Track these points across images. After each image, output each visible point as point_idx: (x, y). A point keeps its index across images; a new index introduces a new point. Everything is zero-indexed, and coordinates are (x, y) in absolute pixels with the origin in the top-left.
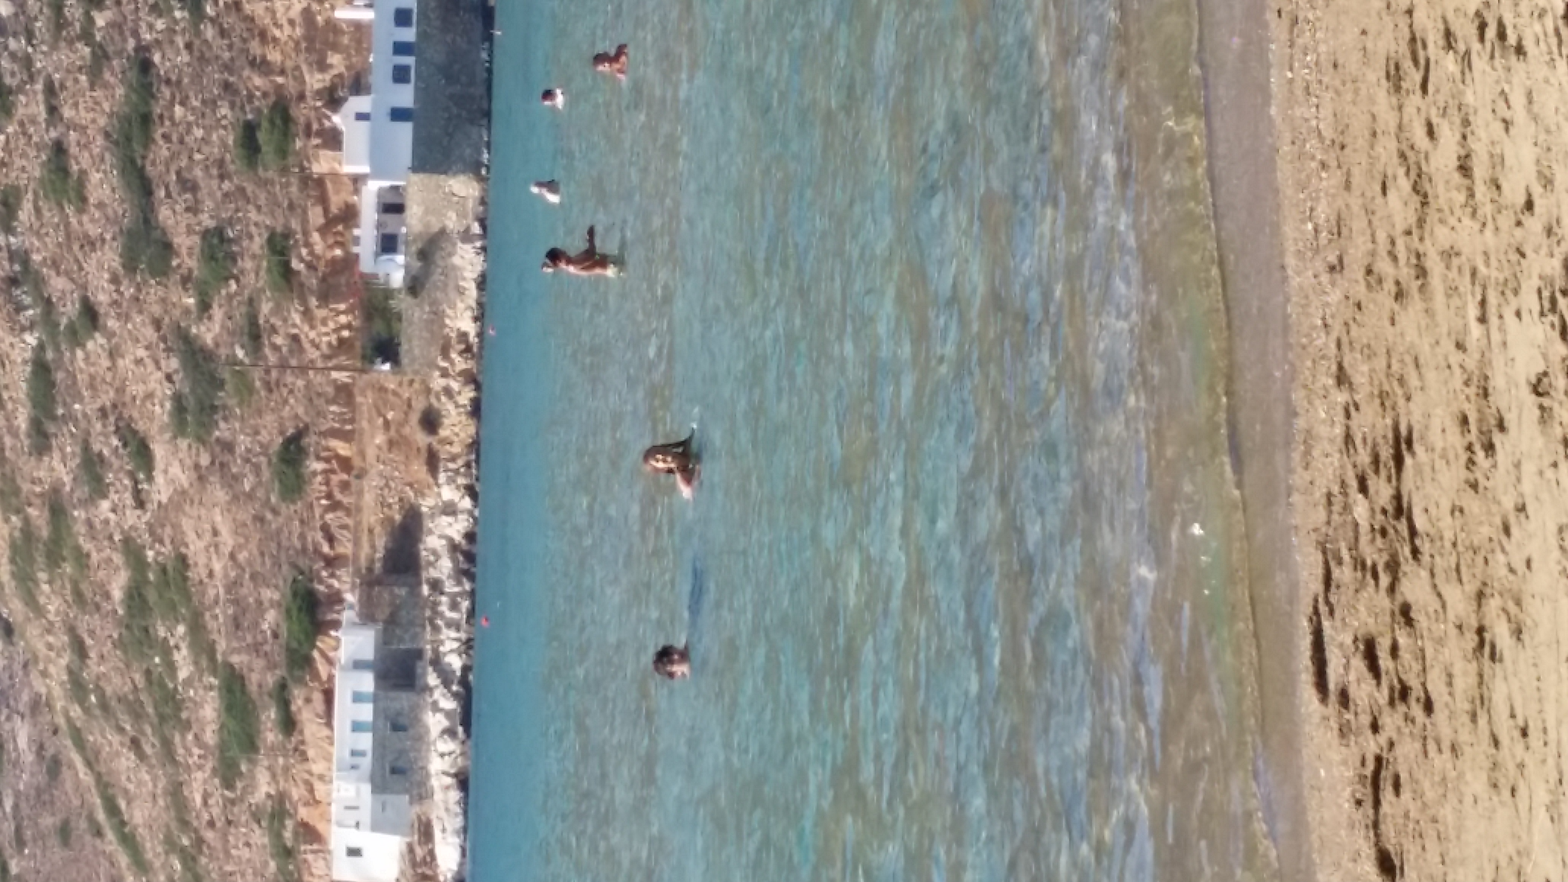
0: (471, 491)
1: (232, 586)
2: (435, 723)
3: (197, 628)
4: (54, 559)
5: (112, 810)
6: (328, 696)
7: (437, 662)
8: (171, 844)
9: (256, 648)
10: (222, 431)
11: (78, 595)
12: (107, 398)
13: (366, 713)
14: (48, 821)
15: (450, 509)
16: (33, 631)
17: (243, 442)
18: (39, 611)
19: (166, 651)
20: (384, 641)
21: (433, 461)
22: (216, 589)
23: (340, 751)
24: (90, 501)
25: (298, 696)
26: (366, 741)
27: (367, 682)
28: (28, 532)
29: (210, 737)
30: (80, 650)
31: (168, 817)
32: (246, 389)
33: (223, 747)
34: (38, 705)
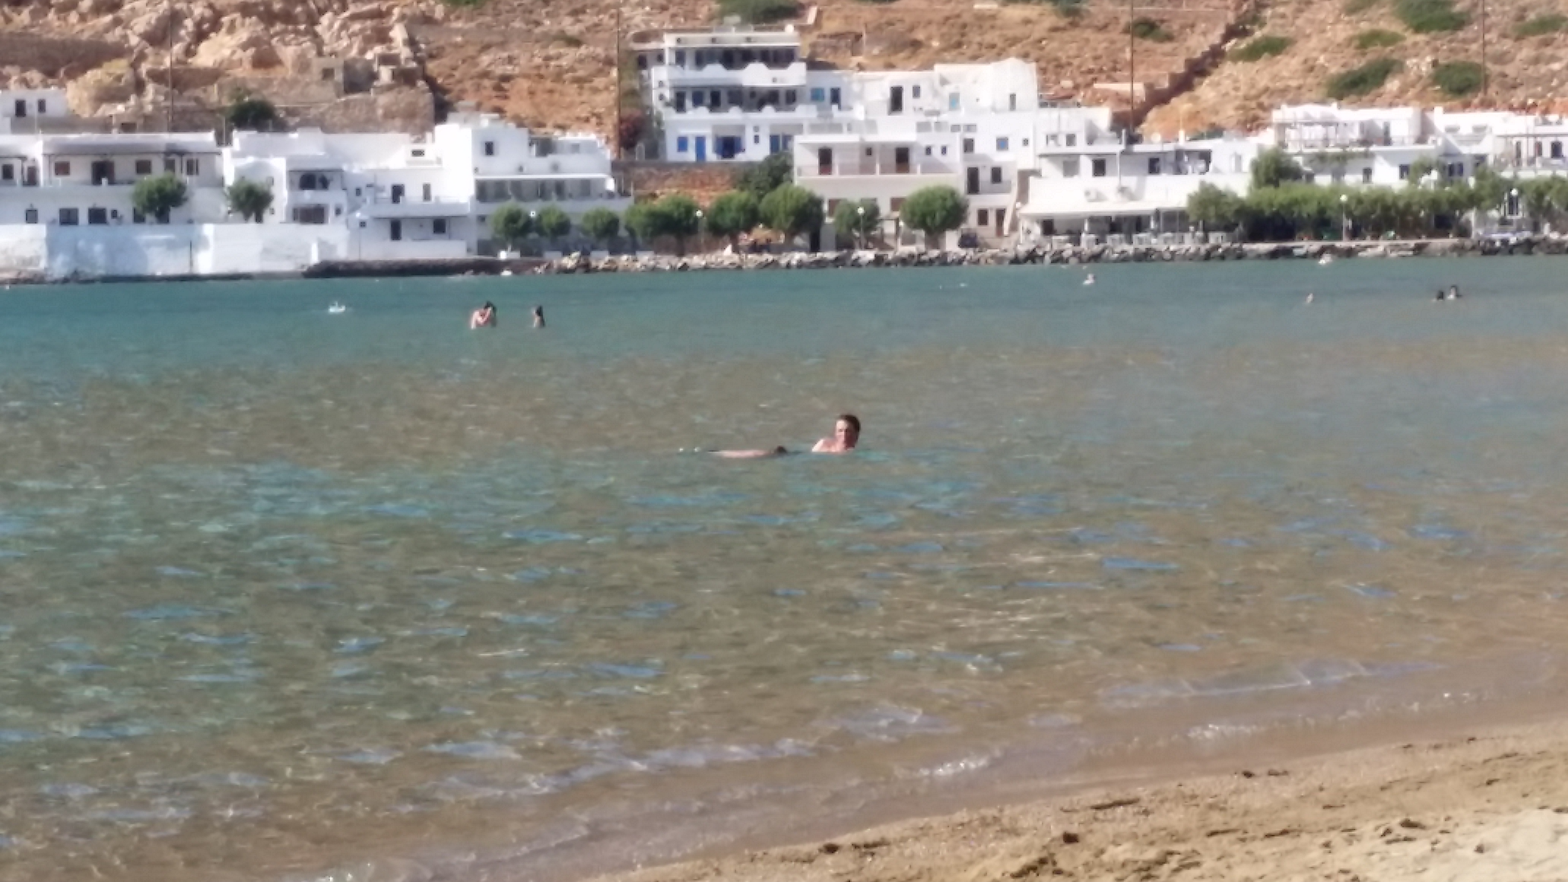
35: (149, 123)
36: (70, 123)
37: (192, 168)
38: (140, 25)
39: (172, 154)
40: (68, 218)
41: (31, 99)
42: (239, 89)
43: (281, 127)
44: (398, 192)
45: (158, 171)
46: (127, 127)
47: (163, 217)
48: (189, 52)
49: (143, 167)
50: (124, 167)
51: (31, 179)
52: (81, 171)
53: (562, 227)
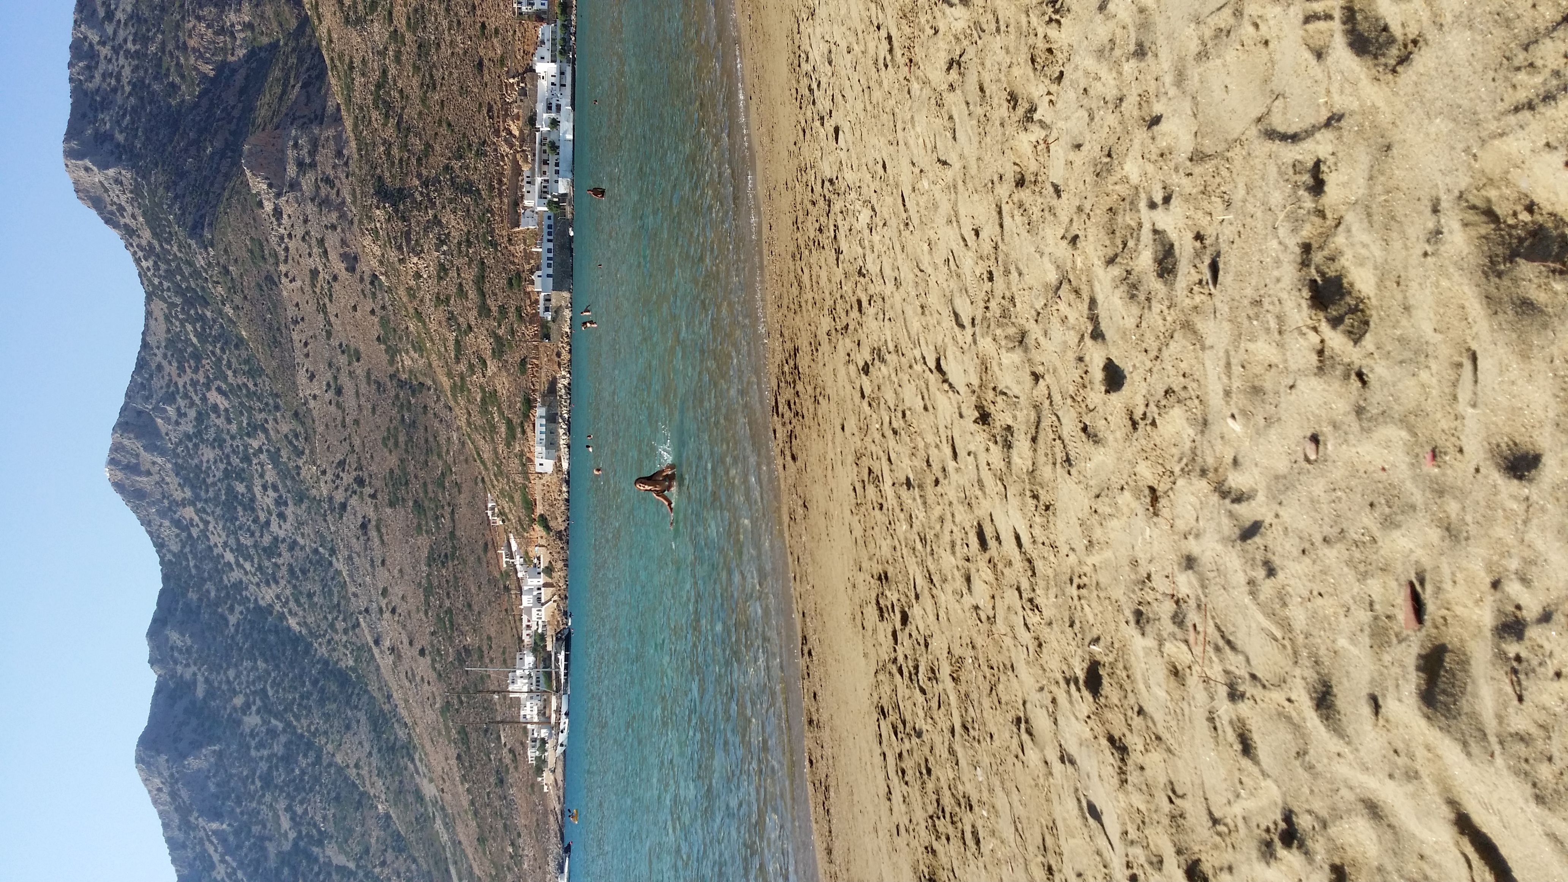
0: (569, 372)
1: (508, 397)
2: (561, 431)
3: (499, 408)
4: (462, 391)
5: (479, 455)
6: (534, 425)
7: (561, 416)
8: (494, 463)
9: (515, 413)
10: (505, 357)
11: (469, 400)
12: (475, 349)
13: (544, 429)
14: (462, 458)
15: (564, 377)
16: (457, 409)
17: (510, 360)
18: (459, 404)
19: (492, 414)
20: (547, 411)
21: (559, 365)
22: (504, 398)
23: (537, 439)
24: (471, 376)
25: (526, 425)
26: (544, 436)
27: (544, 421)
28: (455, 383)
29: (503, 436)
30: (469, 414)
31: (493, 456)
32: (511, 347)
33: (507, 438)
34: (459, 428)
35: (533, 149)
36: (532, 170)
37: (545, 139)
38: (508, 150)
39: (542, 144)
40: (557, 172)
41: (526, 180)
42: (525, 124)
43: (535, 114)
44: (553, 84)
45: (546, 148)
46: (534, 155)
47: (558, 147)
48: (515, 137)
49: (545, 152)
50: (545, 157)
51: (547, 181)
52: (545, 168)
53: (564, 39)
